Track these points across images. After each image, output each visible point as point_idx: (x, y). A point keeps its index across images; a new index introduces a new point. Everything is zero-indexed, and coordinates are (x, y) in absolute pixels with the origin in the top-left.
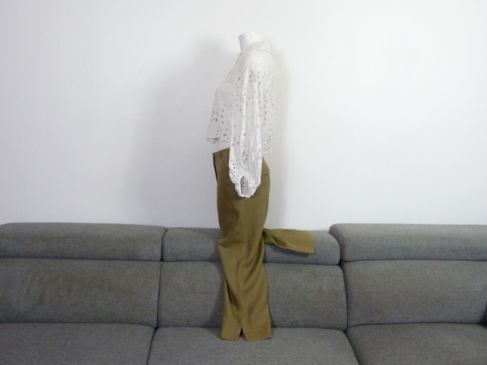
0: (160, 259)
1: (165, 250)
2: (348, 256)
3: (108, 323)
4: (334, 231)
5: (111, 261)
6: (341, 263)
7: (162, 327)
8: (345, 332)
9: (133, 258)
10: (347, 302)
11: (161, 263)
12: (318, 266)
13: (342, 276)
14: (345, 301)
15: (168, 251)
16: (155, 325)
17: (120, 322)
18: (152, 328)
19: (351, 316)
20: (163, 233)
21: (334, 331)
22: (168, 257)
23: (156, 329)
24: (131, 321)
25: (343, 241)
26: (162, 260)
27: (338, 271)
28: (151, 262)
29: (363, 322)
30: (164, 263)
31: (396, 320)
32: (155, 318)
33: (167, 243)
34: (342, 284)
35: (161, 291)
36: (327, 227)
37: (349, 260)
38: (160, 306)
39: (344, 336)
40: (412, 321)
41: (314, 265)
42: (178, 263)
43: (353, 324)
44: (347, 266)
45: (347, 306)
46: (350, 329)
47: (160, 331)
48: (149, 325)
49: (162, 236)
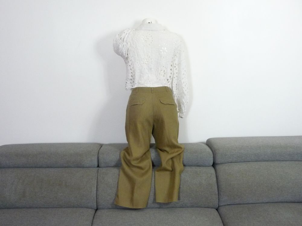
0: (97, 166)
1: (100, 160)
2: (218, 161)
3: (66, 207)
4: (209, 143)
5: (66, 169)
6: (214, 165)
7: (100, 209)
8: (217, 210)
9: (80, 166)
10: (218, 190)
11: (98, 168)
12: (199, 167)
13: (215, 174)
14: (217, 190)
15: (101, 161)
16: (96, 209)
17: (73, 207)
18: (93, 210)
19: (221, 200)
20: (99, 149)
21: (210, 209)
22: (102, 165)
24: (80, 206)
25: (215, 151)
26: (98, 166)
27: (212, 170)
28: (91, 168)
29: (229, 204)
30: (99, 168)
31: (251, 202)
32: (95, 204)
33: (101, 156)
34: (215, 179)
35: (98, 187)
37: (219, 163)
38: (98, 197)
39: (216, 213)
40: (261, 202)
41: (197, 167)
42: (108, 168)
43: (222, 205)
44: (218, 167)
45: (218, 193)
46: (220, 207)
47: (99, 212)
48: (92, 208)
49: (98, 151)
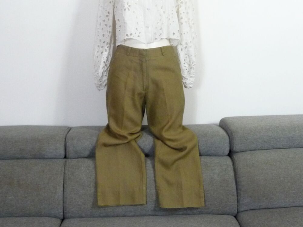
0: (63, 157)
1: (68, 149)
2: (237, 148)
3: (18, 216)
4: (224, 124)
5: (19, 161)
6: (231, 154)
7: (68, 218)
8: (236, 217)
9: (39, 157)
10: (237, 189)
11: (65, 160)
12: (209, 157)
13: (232, 166)
14: (235, 188)
15: (70, 149)
16: (62, 217)
17: (29, 215)
18: (59, 220)
19: (241, 203)
20: (66, 133)
21: (225, 217)
22: (70, 154)
23: (63, 220)
24: (39, 215)
25: (232, 134)
26: (65, 157)
27: (228, 161)
28: (56, 160)
29: (252, 208)
30: (67, 160)
31: (283, 205)
32: (61, 210)
33: (69, 143)
34: (232, 173)
35: (65, 186)
36: (218, 121)
37: (238, 150)
38: (65, 200)
39: (234, 221)
40: (297, 205)
41: (206, 157)
42: (79, 159)
43: (242, 210)
44: (236, 157)
45: (237, 193)
46: (239, 214)
47: (66, 222)
48: (55, 217)
49: (65, 135)
